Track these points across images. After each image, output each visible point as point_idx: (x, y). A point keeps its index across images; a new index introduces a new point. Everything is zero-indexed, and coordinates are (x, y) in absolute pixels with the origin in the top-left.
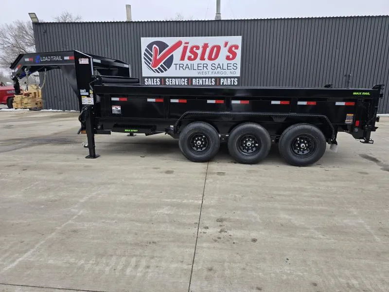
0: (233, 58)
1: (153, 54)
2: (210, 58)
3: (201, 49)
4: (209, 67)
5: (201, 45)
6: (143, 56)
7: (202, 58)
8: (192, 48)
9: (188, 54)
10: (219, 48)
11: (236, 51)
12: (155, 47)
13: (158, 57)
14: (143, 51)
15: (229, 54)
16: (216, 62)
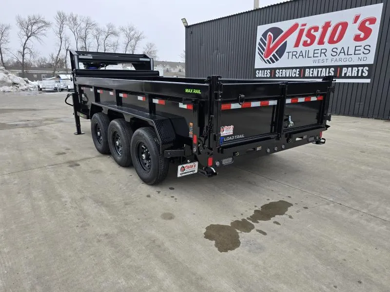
0: (366, 38)
1: (266, 42)
2: (331, 41)
3: (320, 30)
4: (329, 53)
5: (321, 25)
6: (257, 45)
7: (321, 42)
8: (309, 31)
9: (304, 38)
10: (345, 25)
11: (371, 26)
12: (270, 35)
13: (271, 46)
14: (258, 41)
15: (359, 32)
16: (339, 45)
